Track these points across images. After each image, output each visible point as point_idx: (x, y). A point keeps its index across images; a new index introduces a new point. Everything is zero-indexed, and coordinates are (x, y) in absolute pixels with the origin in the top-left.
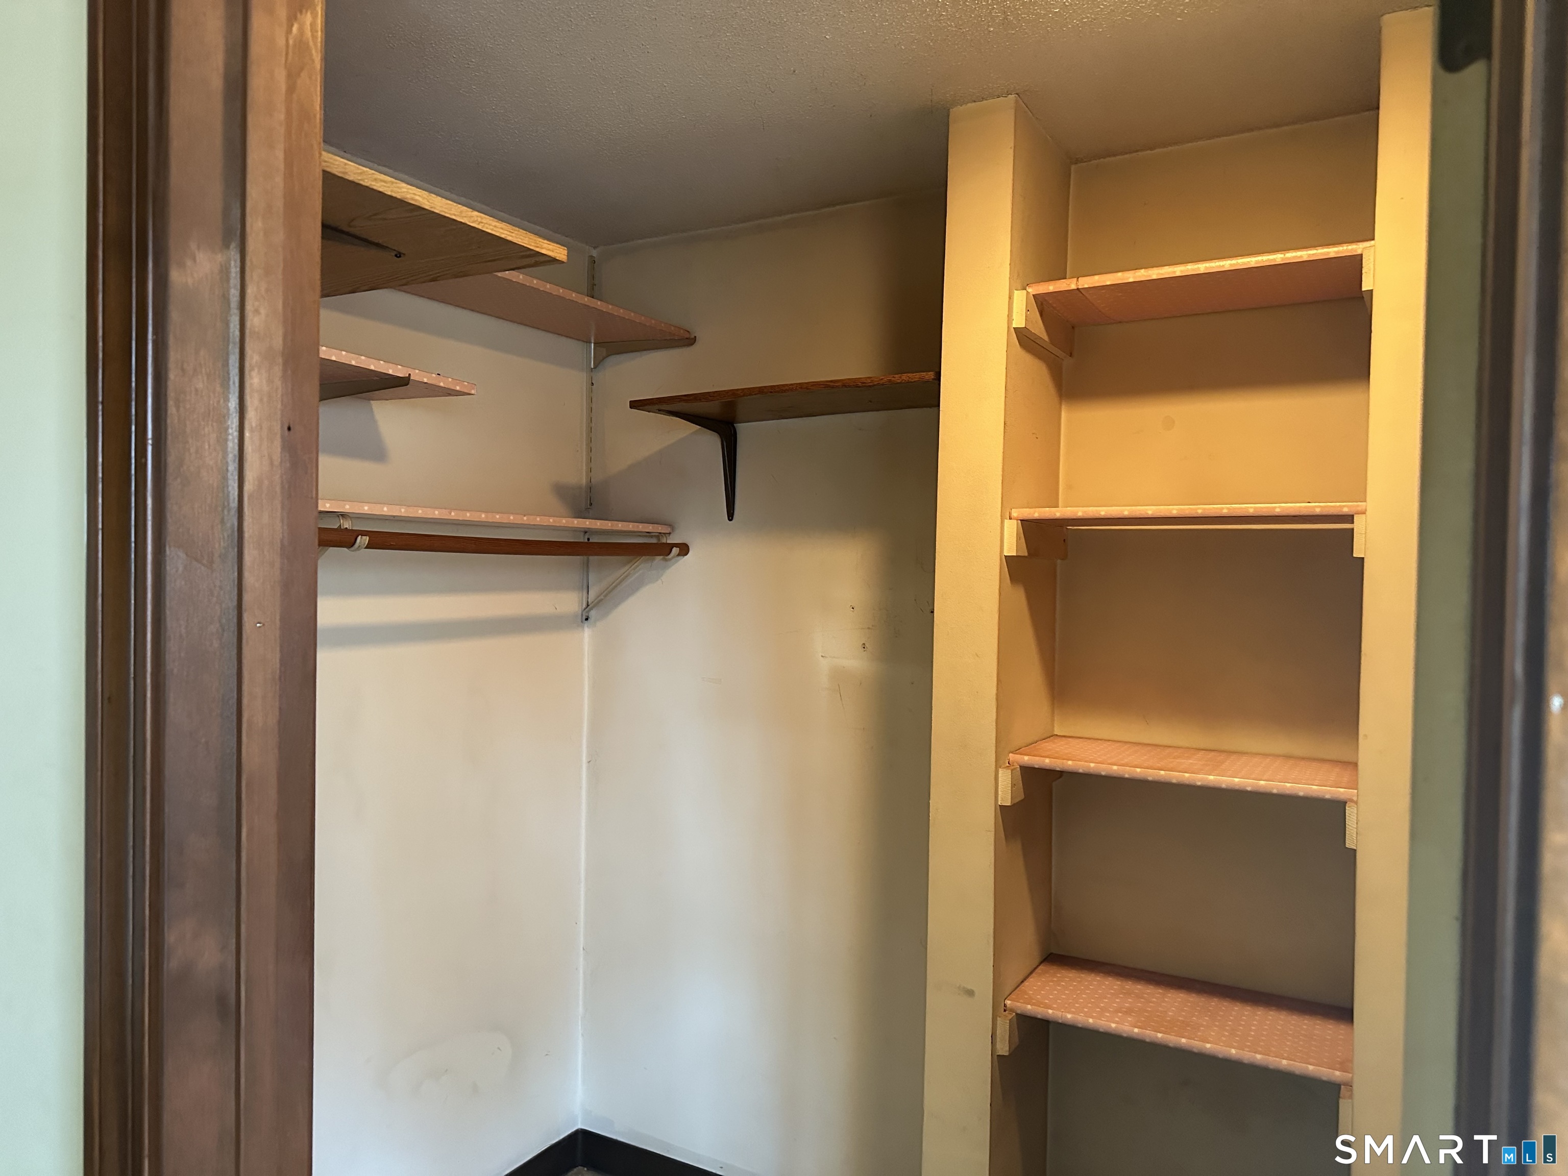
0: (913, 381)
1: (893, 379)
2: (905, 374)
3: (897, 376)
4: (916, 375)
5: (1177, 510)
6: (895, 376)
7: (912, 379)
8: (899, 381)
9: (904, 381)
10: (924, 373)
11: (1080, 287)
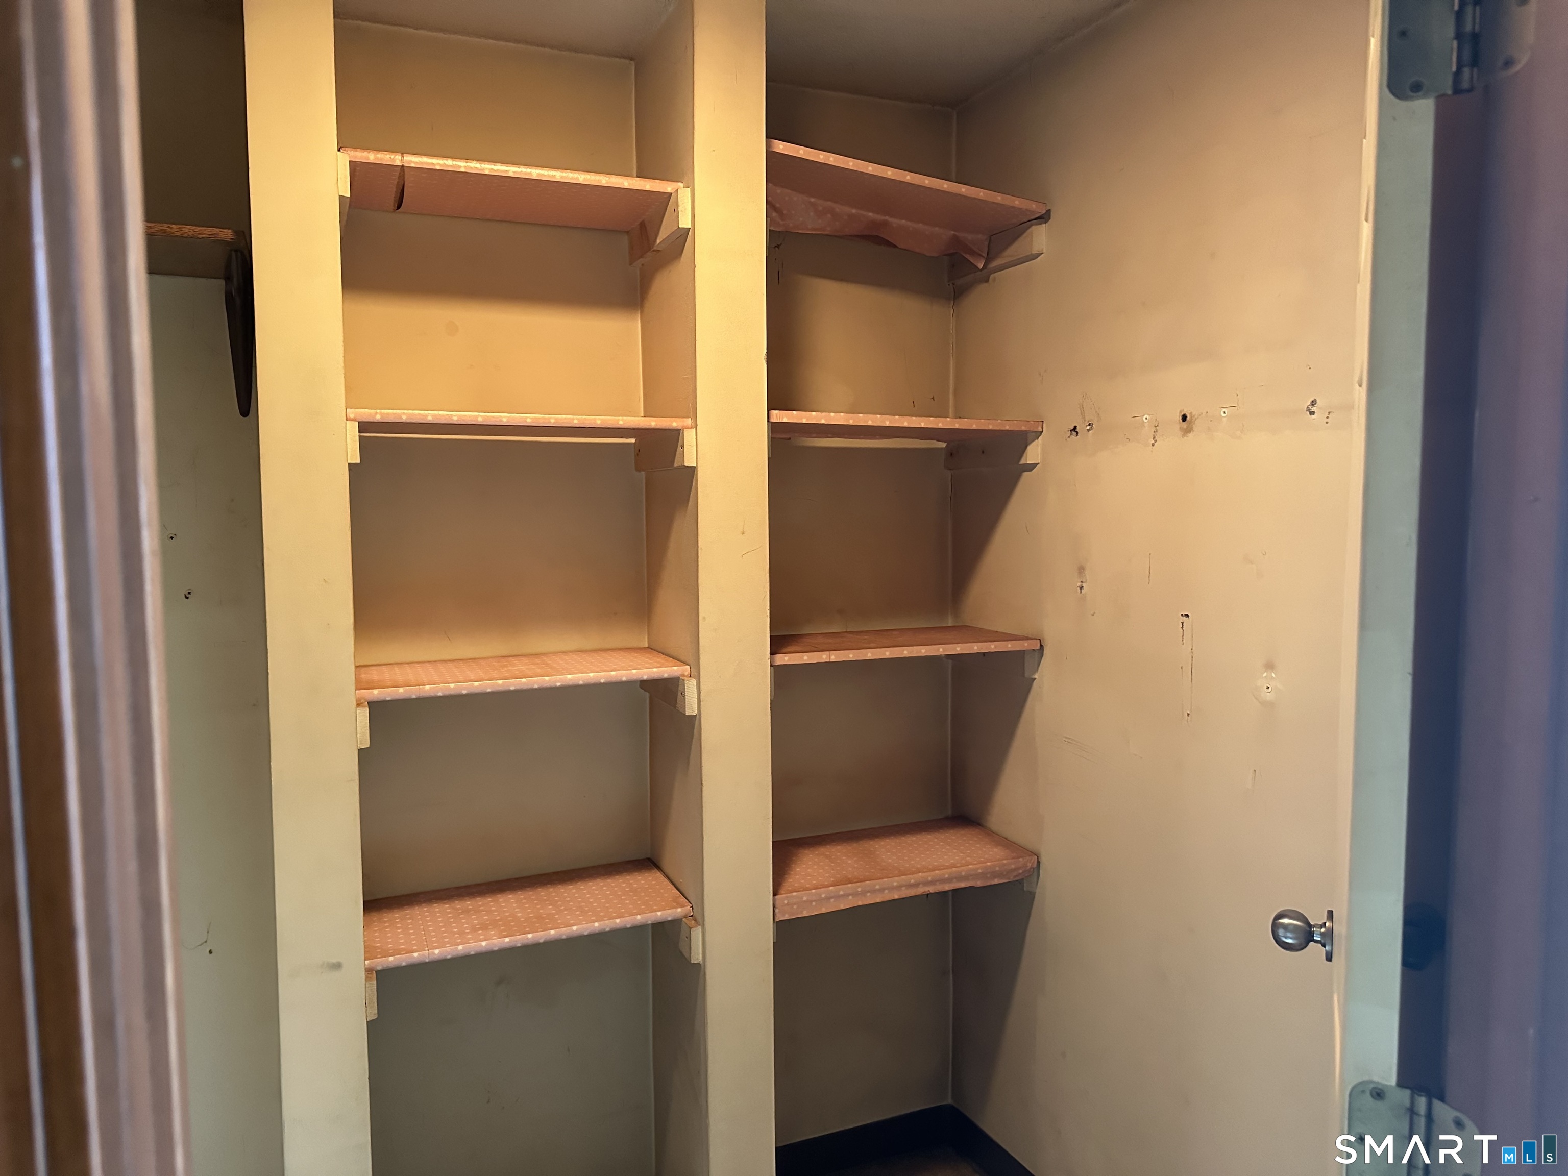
0: (200, 236)
1: (169, 230)
2: (189, 227)
3: (173, 226)
4: (205, 230)
5: (531, 418)
6: (171, 226)
7: (200, 234)
8: (179, 234)
9: (186, 235)
10: (218, 230)
11: (406, 165)
